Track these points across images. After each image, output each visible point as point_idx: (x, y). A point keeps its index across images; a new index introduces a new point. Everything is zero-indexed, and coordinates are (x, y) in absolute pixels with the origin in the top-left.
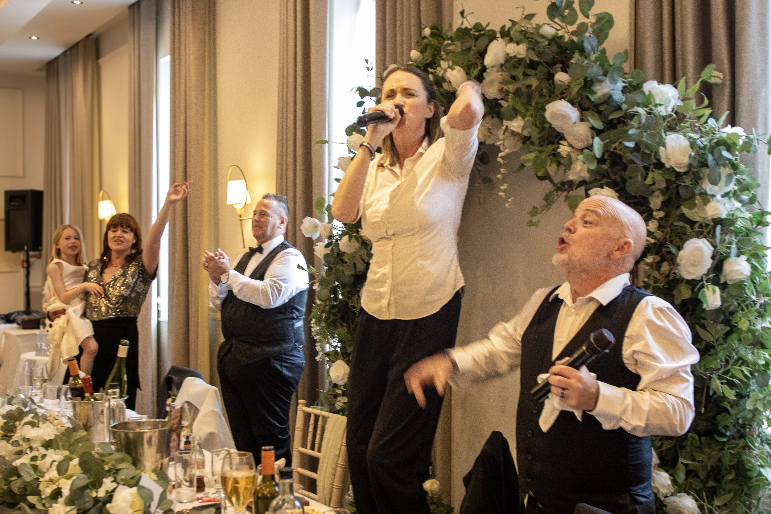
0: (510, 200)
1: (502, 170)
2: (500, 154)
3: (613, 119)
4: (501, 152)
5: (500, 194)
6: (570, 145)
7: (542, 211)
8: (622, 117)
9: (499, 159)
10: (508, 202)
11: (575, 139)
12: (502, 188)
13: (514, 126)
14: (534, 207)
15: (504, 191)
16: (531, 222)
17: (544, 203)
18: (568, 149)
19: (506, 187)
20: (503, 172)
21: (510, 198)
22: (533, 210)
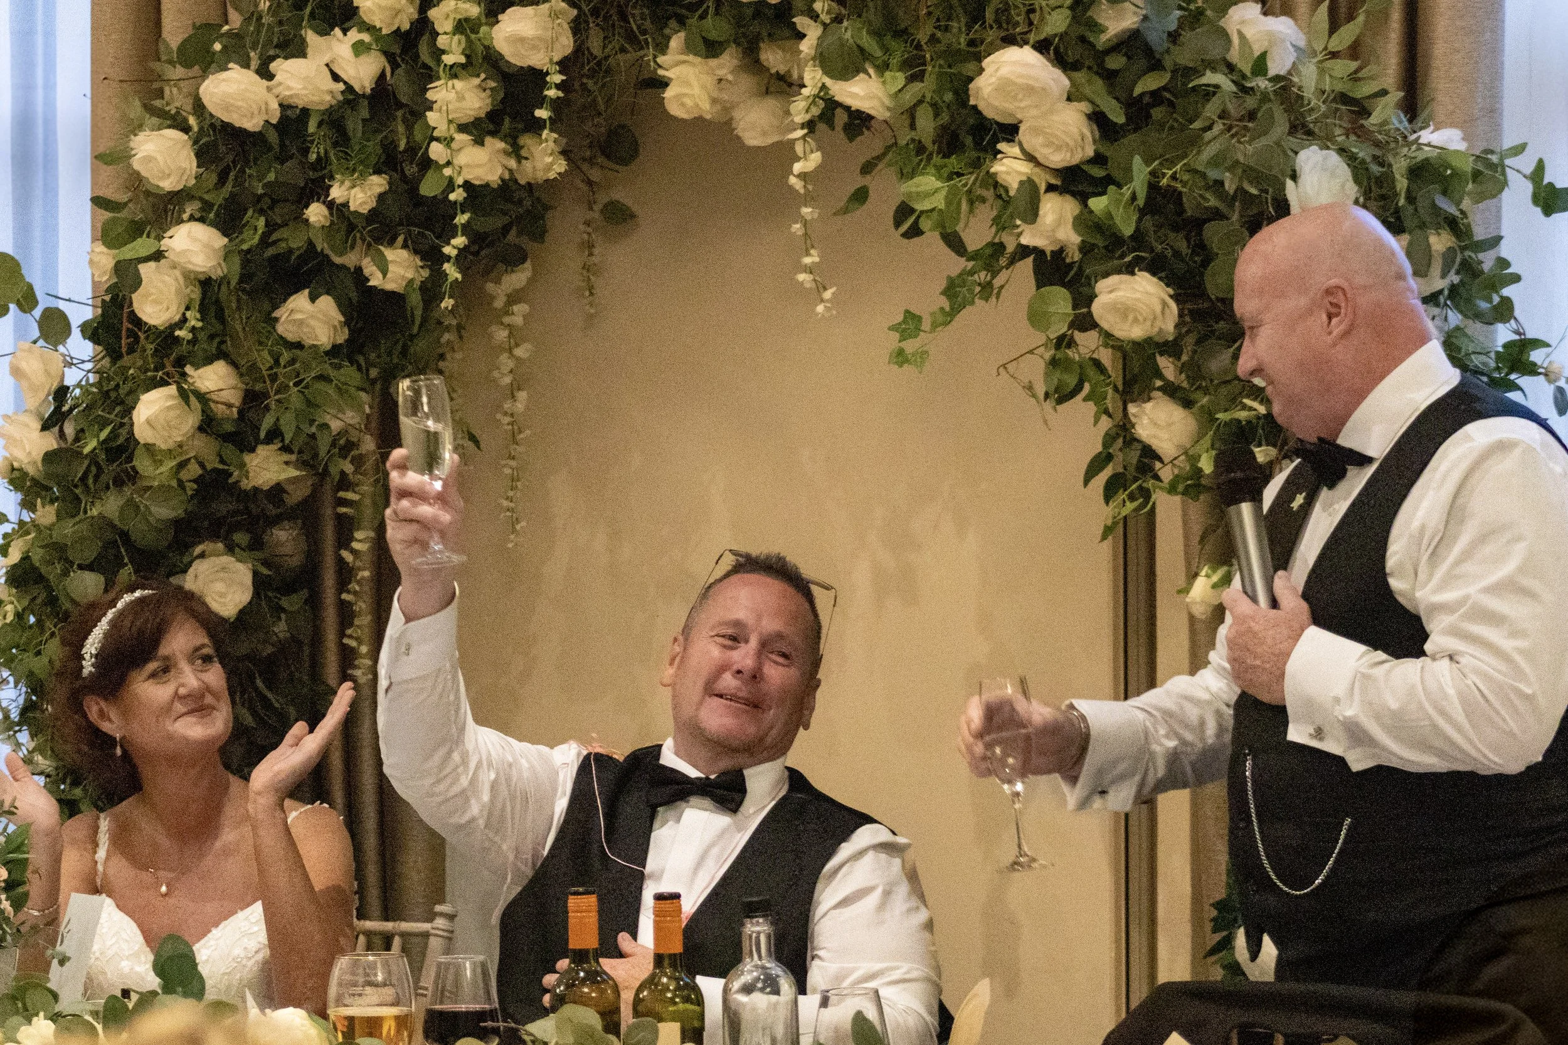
0: (827, 295)
1: (806, 211)
2: (797, 167)
3: (1142, 94)
4: (798, 159)
5: (801, 277)
6: (1031, 158)
7: (935, 326)
8: (1164, 88)
9: (793, 180)
10: (822, 301)
11: (1049, 144)
12: (807, 260)
13: (855, 96)
14: (907, 312)
15: (809, 270)
16: (901, 352)
17: (945, 303)
18: (1024, 168)
19: (817, 259)
20: (809, 218)
21: (825, 289)
22: (904, 321)
